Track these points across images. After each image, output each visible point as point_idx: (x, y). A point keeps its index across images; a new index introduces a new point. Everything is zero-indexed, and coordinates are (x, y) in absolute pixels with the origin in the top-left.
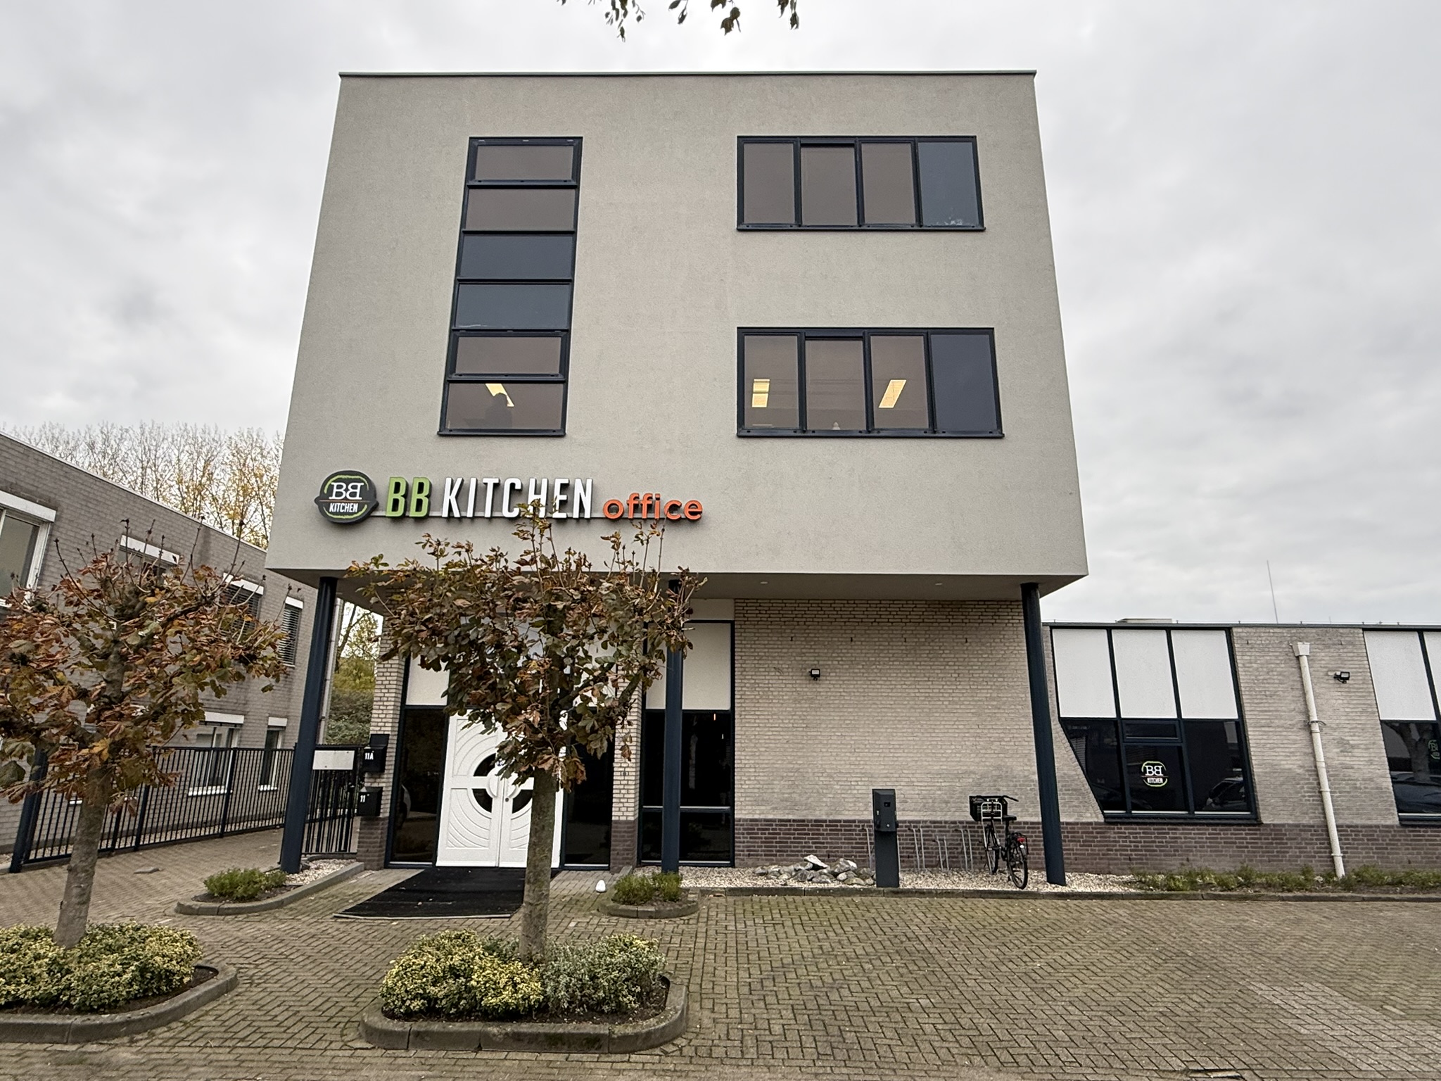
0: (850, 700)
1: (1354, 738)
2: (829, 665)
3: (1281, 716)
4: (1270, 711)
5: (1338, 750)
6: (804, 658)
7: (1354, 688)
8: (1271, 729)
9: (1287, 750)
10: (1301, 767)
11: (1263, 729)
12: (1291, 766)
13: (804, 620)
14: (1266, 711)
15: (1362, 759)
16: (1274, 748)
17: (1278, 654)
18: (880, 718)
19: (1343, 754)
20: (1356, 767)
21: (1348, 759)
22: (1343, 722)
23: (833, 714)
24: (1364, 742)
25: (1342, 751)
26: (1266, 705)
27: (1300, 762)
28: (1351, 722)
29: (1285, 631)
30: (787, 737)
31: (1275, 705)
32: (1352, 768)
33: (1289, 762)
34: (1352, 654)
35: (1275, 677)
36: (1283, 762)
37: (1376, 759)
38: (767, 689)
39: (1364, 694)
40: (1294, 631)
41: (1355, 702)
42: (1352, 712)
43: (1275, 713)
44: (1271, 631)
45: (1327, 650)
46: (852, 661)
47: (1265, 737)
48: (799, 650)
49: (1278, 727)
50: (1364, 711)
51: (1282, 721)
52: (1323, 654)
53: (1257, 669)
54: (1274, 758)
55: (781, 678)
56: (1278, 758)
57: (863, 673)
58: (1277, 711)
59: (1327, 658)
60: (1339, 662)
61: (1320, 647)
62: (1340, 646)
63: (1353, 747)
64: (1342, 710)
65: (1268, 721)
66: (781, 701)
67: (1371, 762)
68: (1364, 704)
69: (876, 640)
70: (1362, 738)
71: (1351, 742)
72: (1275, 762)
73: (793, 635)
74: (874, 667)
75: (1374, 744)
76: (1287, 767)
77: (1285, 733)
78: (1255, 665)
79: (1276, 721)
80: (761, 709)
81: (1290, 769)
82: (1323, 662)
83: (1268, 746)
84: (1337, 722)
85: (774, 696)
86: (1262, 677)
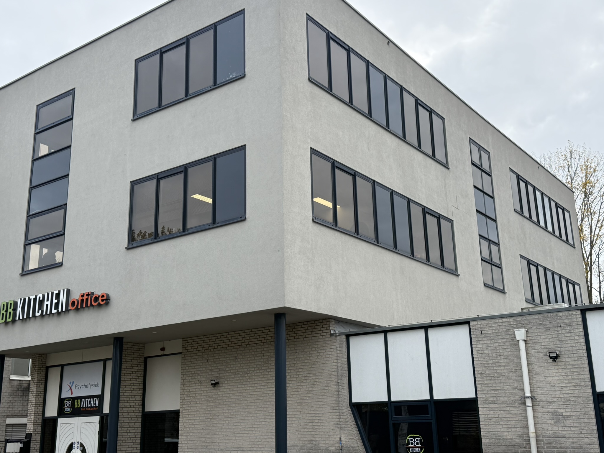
0: (234, 398)
1: (567, 410)
2: (224, 376)
3: (506, 393)
4: (496, 390)
5: (553, 421)
6: (213, 373)
7: (570, 365)
8: (497, 405)
9: (509, 423)
10: (520, 437)
11: (491, 406)
12: (511, 437)
13: (213, 347)
14: (493, 390)
15: (572, 429)
16: (498, 422)
17: (505, 340)
18: (248, 410)
19: (556, 424)
20: (567, 436)
21: (560, 429)
22: (557, 396)
23: (225, 409)
24: (577, 413)
25: (556, 422)
26: (494, 385)
27: (519, 433)
28: (565, 396)
29: (511, 319)
30: (202, 426)
31: (502, 385)
32: (564, 437)
33: (510, 433)
34: (569, 335)
35: (503, 361)
36: (505, 434)
37: (586, 428)
38: (194, 395)
39: (579, 370)
40: (519, 319)
41: (570, 377)
42: (566, 387)
43: (500, 392)
44: (500, 321)
45: (547, 333)
46: (235, 372)
47: (492, 412)
48: (210, 368)
49: (503, 403)
50: (578, 385)
51: (506, 398)
52: (544, 337)
53: (488, 355)
54: (499, 430)
55: (201, 387)
56: (502, 430)
57: (241, 380)
58: (502, 390)
59: (547, 340)
60: (558, 343)
61: (541, 330)
62: (559, 329)
63: (565, 418)
64: (557, 385)
65: (495, 399)
66: (201, 402)
67: (581, 431)
68: (578, 379)
69: (248, 356)
70: (573, 410)
71: (564, 414)
72: (499, 434)
73: (208, 358)
74: (246, 375)
75: (585, 414)
76: (508, 437)
77: (508, 409)
78: (486, 352)
79: (501, 399)
80: (191, 408)
81: (510, 439)
82: (543, 344)
83: (494, 420)
84: (553, 396)
85: (198, 399)
86: (491, 362)
